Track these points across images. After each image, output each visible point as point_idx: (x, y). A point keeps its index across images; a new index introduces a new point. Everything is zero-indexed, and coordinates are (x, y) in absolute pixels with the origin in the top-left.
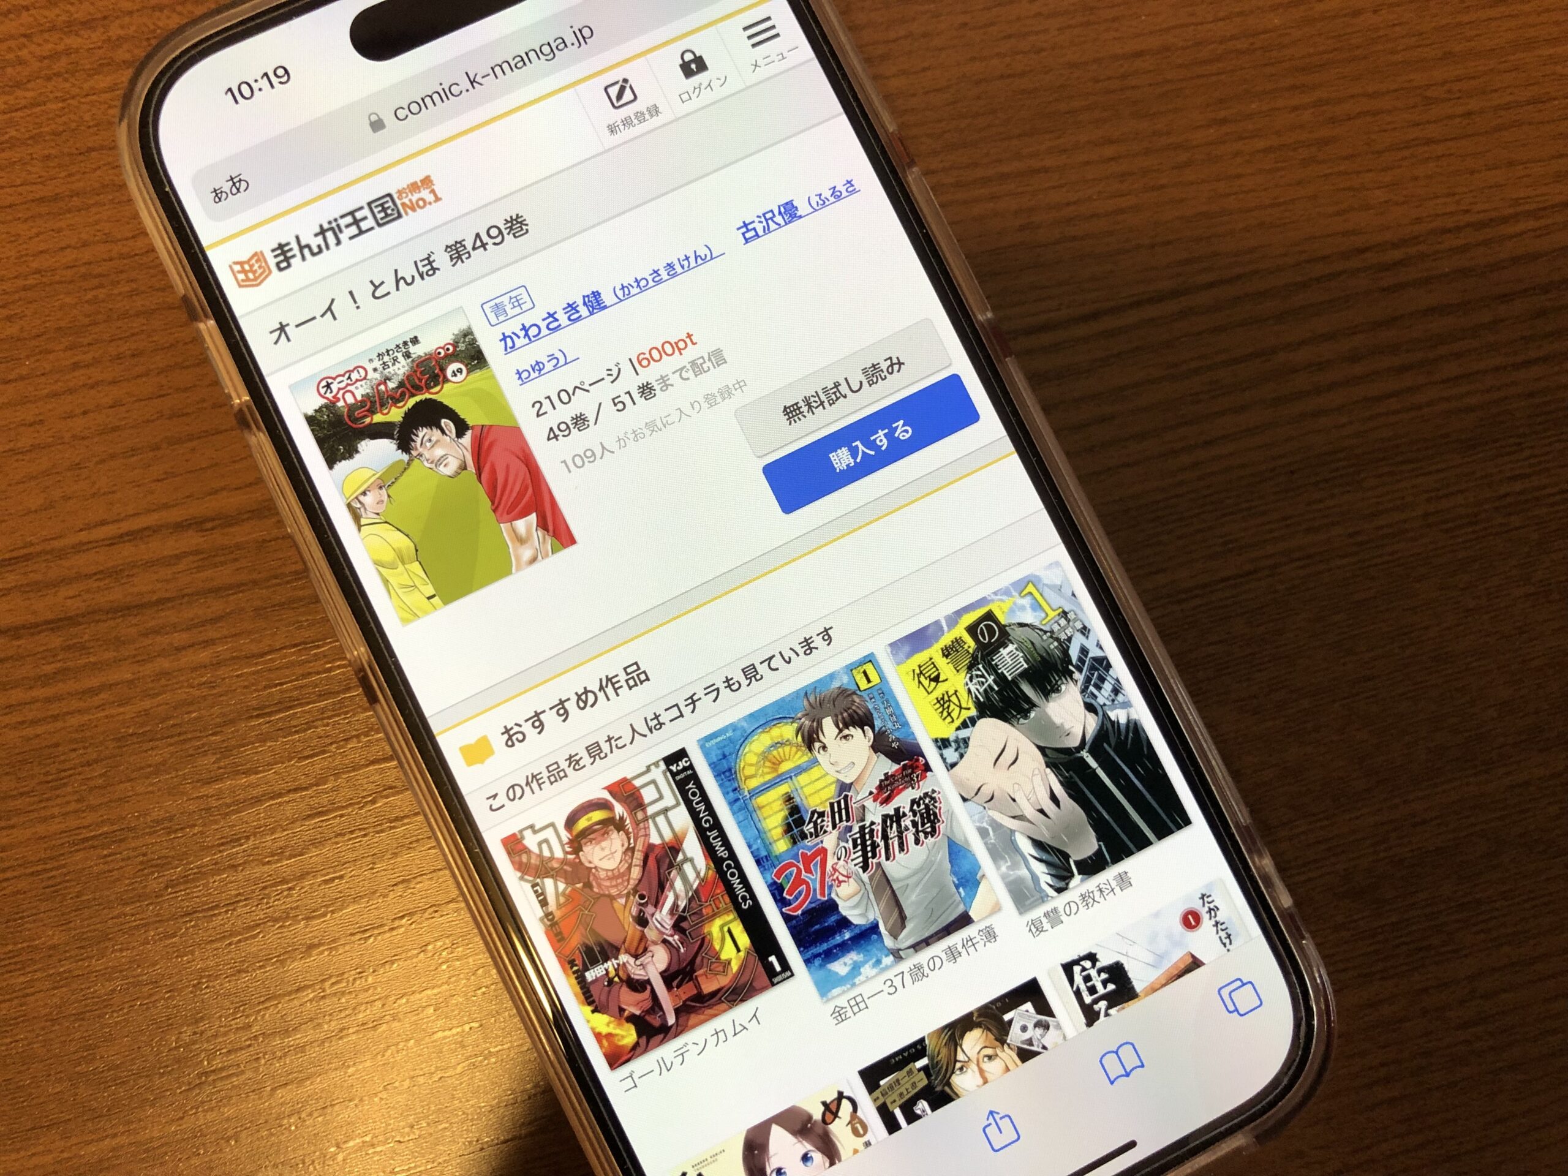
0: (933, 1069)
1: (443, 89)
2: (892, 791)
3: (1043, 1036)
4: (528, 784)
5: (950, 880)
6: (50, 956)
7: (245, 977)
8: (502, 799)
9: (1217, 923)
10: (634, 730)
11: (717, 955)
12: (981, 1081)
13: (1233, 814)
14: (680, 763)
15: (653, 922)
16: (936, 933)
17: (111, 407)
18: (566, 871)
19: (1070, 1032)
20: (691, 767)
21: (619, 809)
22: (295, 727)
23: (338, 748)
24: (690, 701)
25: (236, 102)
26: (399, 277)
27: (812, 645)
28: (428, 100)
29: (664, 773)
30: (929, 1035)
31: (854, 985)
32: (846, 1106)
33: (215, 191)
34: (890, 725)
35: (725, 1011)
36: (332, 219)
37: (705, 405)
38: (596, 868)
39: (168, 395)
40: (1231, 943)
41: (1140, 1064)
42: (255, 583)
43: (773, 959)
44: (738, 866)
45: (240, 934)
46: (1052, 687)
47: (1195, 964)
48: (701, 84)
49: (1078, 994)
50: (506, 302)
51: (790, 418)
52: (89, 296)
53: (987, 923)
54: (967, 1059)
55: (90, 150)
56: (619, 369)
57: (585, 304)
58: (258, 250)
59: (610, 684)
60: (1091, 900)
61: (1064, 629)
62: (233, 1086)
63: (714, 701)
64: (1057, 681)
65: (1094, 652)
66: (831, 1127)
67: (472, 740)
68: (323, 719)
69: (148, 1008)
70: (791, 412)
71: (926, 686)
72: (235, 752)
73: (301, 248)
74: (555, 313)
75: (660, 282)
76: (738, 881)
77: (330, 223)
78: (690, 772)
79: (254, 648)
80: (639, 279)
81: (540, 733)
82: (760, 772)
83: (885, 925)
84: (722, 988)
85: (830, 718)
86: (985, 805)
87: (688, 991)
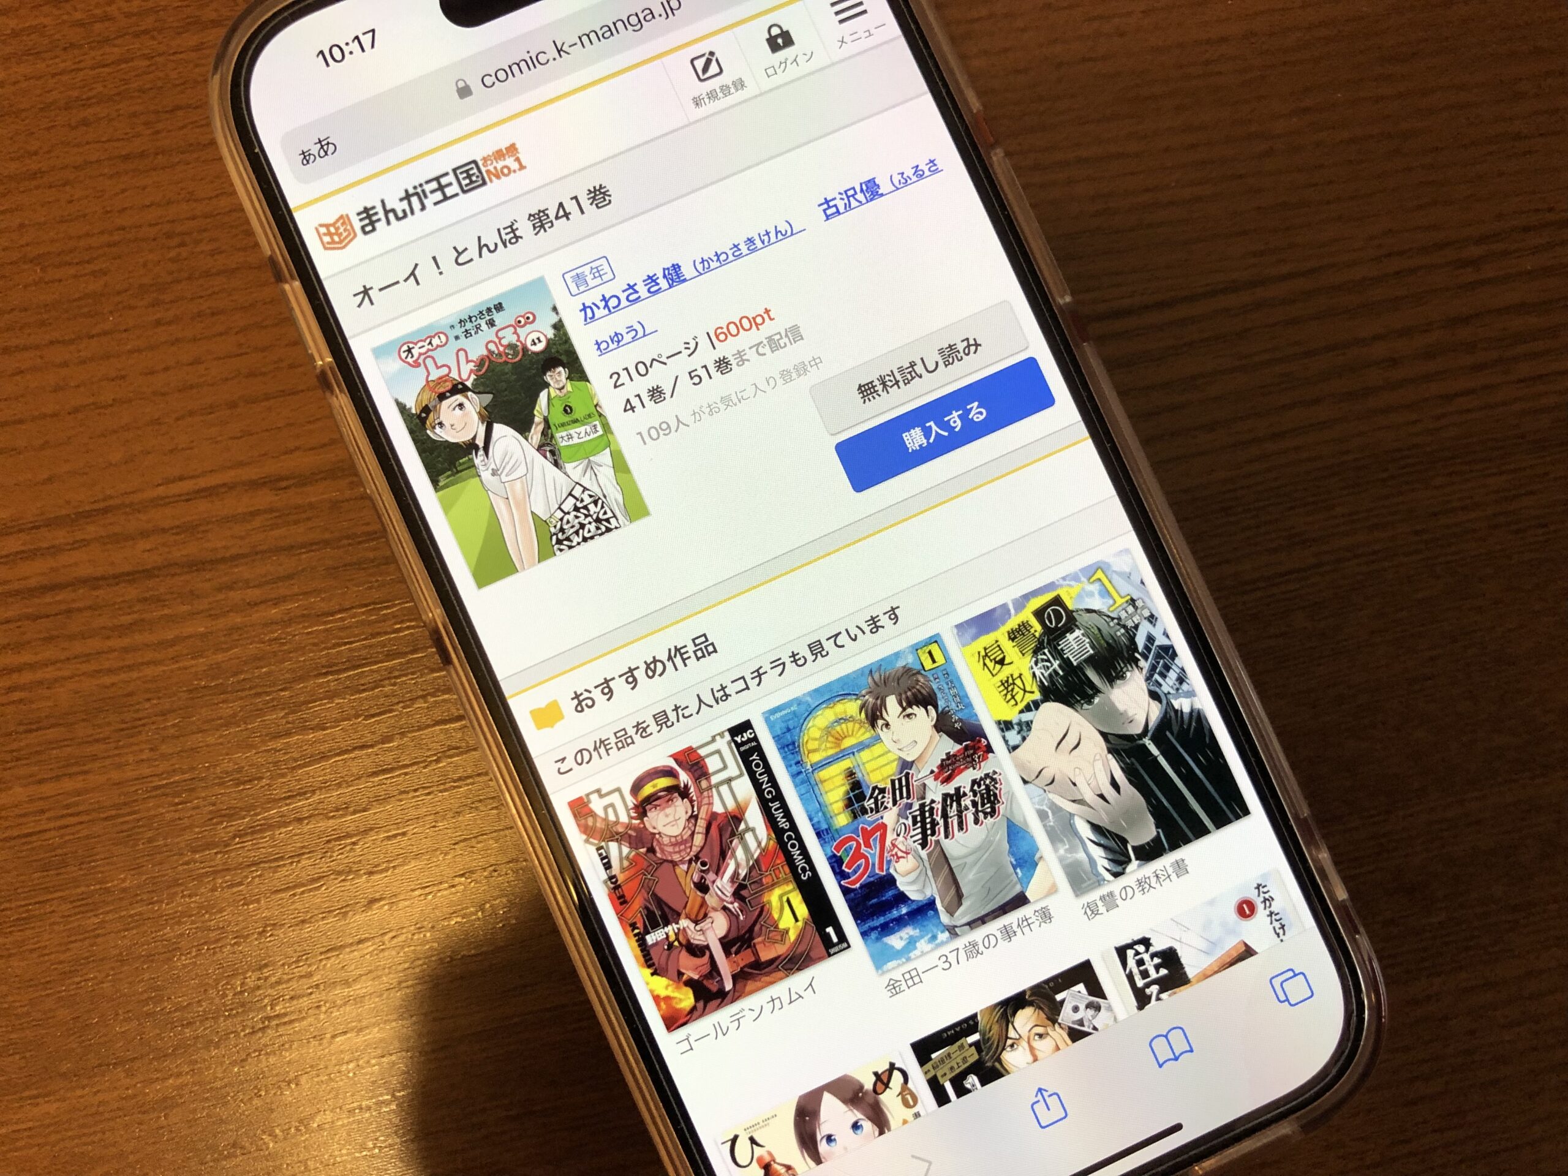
0: (984, 1044)
1: (531, 58)
2: (953, 771)
3: (1094, 1017)
4: (595, 749)
5: (1009, 860)
6: (121, 899)
7: (308, 928)
8: (570, 763)
9: (1271, 914)
10: (700, 701)
11: (775, 924)
12: (1030, 1058)
13: (1292, 805)
14: (744, 734)
15: (714, 889)
16: (993, 912)
17: (191, 364)
18: (630, 836)
19: (1121, 1015)
20: (755, 739)
21: (684, 777)
22: (363, 685)
23: (404, 708)
24: (756, 674)
25: (328, 65)
26: (482, 244)
27: (878, 624)
28: (515, 68)
29: (729, 743)
30: (981, 1011)
31: (909, 959)
32: (897, 1076)
33: (303, 153)
34: (953, 706)
35: (781, 979)
36: (417, 184)
37: (780, 382)
38: (659, 833)
39: (246, 354)
40: (1284, 934)
41: (1189, 1049)
42: (326, 543)
43: (830, 930)
44: (799, 838)
45: (303, 885)
46: (1117, 674)
47: (1248, 952)
48: (786, 59)
49: (1130, 977)
50: (587, 273)
51: (864, 396)
52: (172, 254)
53: (1043, 904)
54: (1018, 1037)
55: (178, 108)
56: (697, 343)
57: (665, 276)
58: (344, 214)
59: (678, 654)
60: (1148, 887)
61: (1131, 616)
62: (295, 1031)
63: (780, 675)
64: (1122, 668)
65: (1161, 641)
66: (882, 1097)
67: (542, 704)
68: (389, 678)
69: (214, 953)
70: (866, 390)
71: (991, 669)
72: (303, 707)
73: (386, 212)
74: (635, 284)
75: (740, 256)
76: (798, 852)
77: (415, 188)
78: (754, 744)
79: (324, 606)
80: (719, 253)
81: (608, 700)
82: (823, 746)
83: (942, 902)
84: (779, 957)
85: (894, 696)
86: (1046, 788)
87: (745, 958)
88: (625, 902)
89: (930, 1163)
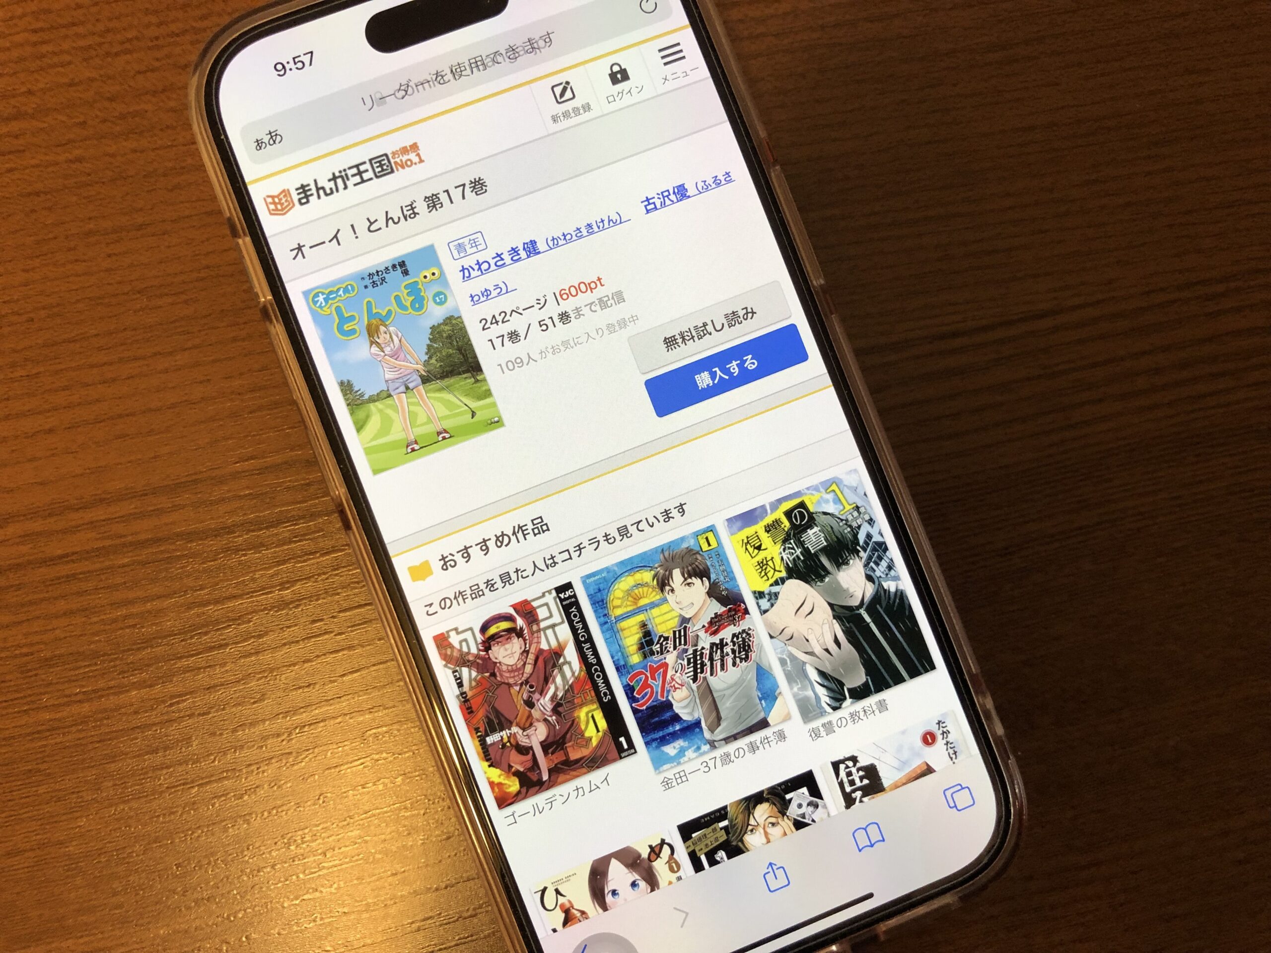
0: (732, 828)
2: (719, 626)
3: (813, 813)
4: (455, 598)
5: (756, 694)
8: (436, 607)
9: (947, 742)
10: (535, 566)
11: (582, 734)
12: (764, 840)
13: (967, 665)
14: (567, 592)
15: (538, 705)
16: (743, 731)
18: (478, 663)
19: (833, 812)
20: (575, 596)
21: (520, 622)
24: (578, 548)
26: (389, 217)
27: (670, 515)
29: (555, 599)
30: (731, 804)
31: (679, 764)
33: (257, 141)
34: (722, 578)
35: (585, 773)
36: (342, 169)
37: (606, 332)
38: (500, 663)
40: (956, 758)
41: (881, 839)
43: (622, 739)
44: (603, 670)
46: (843, 561)
47: (929, 770)
48: (623, 90)
49: (841, 785)
50: (466, 243)
51: (668, 346)
53: (779, 727)
54: (756, 824)
56: (546, 300)
57: (524, 249)
58: (287, 188)
59: (520, 531)
60: (857, 718)
61: (855, 519)
63: (595, 550)
64: (847, 557)
65: (876, 538)
66: (654, 863)
67: (417, 563)
70: (669, 342)
71: (751, 552)
73: (318, 189)
74: (502, 254)
75: (581, 237)
76: (602, 681)
77: (340, 172)
78: (573, 600)
80: (565, 234)
81: (467, 562)
82: (625, 604)
83: (706, 722)
84: (584, 757)
85: (678, 569)
86: (786, 642)
87: (559, 757)
88: (472, 712)
89: (687, 914)
